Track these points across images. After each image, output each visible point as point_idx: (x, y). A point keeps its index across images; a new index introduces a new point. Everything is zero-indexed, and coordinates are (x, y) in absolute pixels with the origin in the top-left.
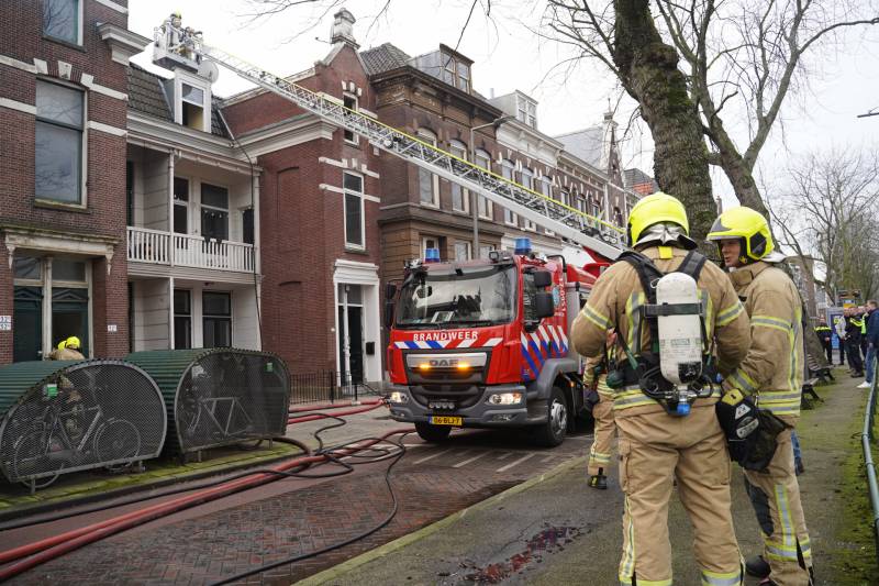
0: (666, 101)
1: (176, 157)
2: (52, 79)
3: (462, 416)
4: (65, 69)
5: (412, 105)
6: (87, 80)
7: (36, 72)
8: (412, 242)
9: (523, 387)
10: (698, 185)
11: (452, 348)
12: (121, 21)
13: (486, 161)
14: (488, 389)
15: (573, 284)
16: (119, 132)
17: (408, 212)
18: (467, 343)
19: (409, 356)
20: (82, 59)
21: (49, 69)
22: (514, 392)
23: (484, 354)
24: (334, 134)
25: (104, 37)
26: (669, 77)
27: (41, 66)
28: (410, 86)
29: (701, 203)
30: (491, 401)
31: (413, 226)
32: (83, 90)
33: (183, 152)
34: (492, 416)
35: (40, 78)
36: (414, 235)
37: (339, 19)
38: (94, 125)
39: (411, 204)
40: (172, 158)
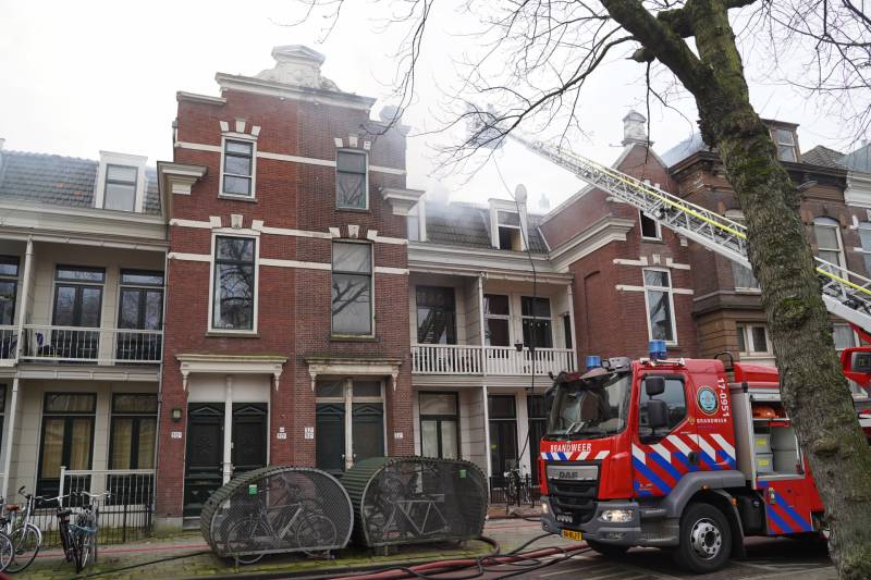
0: (743, 176)
1: (483, 278)
2: (345, 239)
3: (583, 532)
4: (354, 230)
5: (714, 189)
6: (372, 235)
7: (331, 237)
8: (728, 333)
9: (635, 504)
10: (782, 267)
11: (573, 462)
12: (399, 182)
13: (834, 229)
14: (600, 504)
15: (740, 384)
16: (401, 271)
17: (719, 301)
18: (583, 456)
19: (549, 467)
20: (367, 220)
21: (341, 232)
22: (625, 510)
23: (596, 467)
24: (628, 234)
25: (385, 198)
26: (747, 148)
27: (335, 232)
28: (710, 171)
29: (785, 288)
30: (605, 517)
31: (725, 315)
32: (370, 243)
33: (490, 273)
34: (605, 534)
35: (334, 241)
36: (729, 325)
37: (627, 123)
38: (378, 269)
39: (721, 292)
40: (480, 280)
